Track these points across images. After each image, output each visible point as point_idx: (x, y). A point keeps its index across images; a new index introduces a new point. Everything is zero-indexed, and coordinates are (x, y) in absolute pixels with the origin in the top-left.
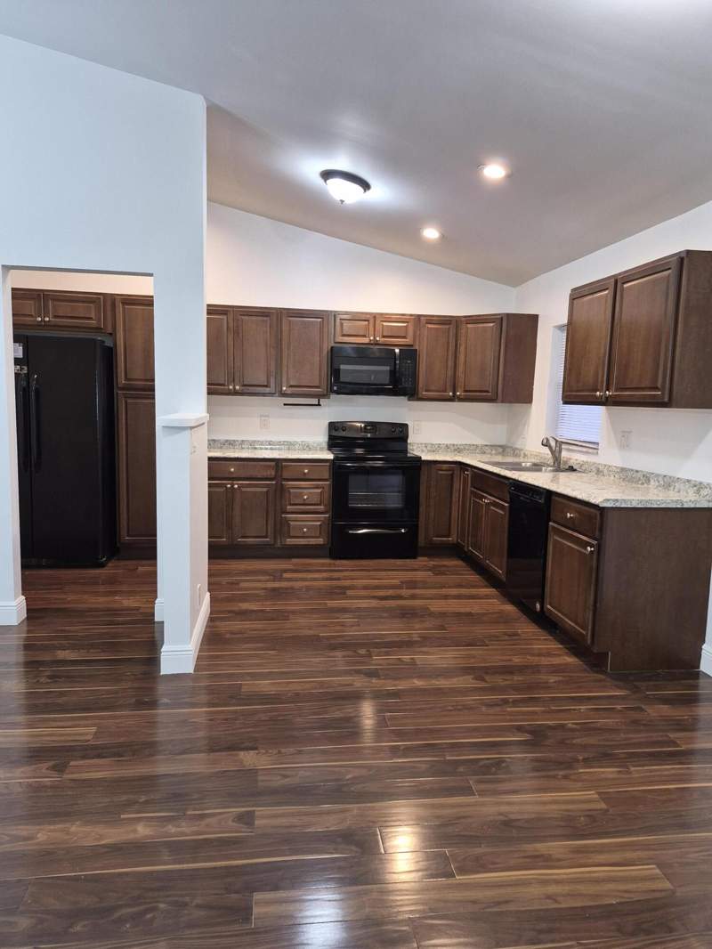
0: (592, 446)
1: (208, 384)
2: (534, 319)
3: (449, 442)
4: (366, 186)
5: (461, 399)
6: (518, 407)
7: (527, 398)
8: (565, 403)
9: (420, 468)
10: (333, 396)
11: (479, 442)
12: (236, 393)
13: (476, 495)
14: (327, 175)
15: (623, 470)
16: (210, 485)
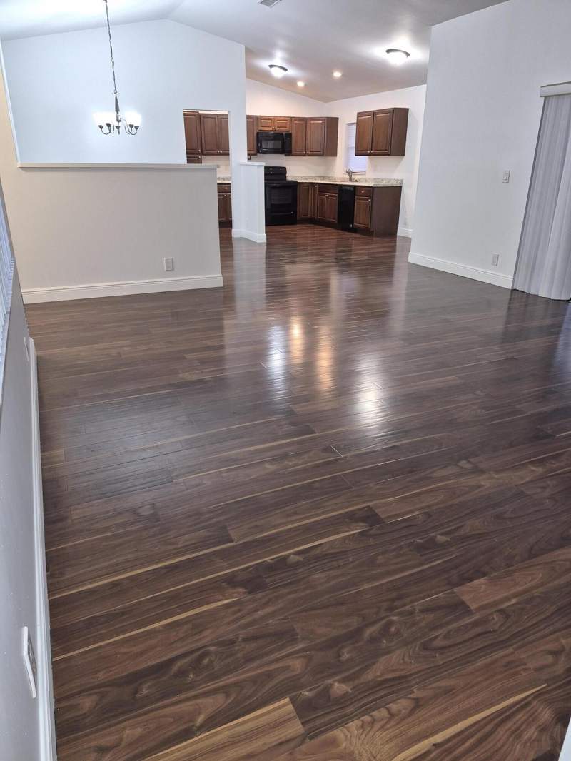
0: (363, 173)
1: (248, 151)
2: (336, 120)
3: (302, 175)
4: (285, 70)
5: (309, 155)
6: (330, 158)
7: (334, 153)
8: (356, 155)
9: (297, 186)
10: (259, 155)
11: (314, 175)
12: (220, 154)
13: (321, 195)
14: (271, 66)
15: (375, 179)
16: (218, 196)
